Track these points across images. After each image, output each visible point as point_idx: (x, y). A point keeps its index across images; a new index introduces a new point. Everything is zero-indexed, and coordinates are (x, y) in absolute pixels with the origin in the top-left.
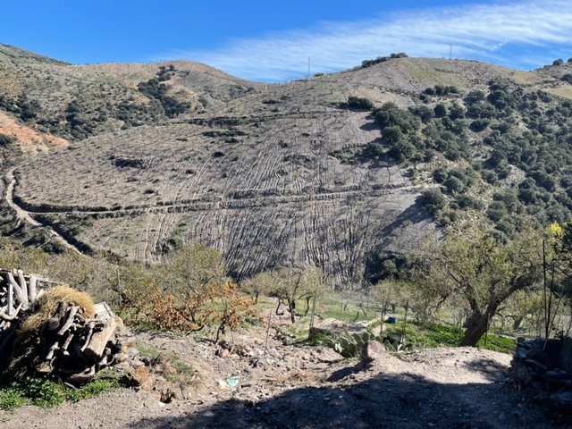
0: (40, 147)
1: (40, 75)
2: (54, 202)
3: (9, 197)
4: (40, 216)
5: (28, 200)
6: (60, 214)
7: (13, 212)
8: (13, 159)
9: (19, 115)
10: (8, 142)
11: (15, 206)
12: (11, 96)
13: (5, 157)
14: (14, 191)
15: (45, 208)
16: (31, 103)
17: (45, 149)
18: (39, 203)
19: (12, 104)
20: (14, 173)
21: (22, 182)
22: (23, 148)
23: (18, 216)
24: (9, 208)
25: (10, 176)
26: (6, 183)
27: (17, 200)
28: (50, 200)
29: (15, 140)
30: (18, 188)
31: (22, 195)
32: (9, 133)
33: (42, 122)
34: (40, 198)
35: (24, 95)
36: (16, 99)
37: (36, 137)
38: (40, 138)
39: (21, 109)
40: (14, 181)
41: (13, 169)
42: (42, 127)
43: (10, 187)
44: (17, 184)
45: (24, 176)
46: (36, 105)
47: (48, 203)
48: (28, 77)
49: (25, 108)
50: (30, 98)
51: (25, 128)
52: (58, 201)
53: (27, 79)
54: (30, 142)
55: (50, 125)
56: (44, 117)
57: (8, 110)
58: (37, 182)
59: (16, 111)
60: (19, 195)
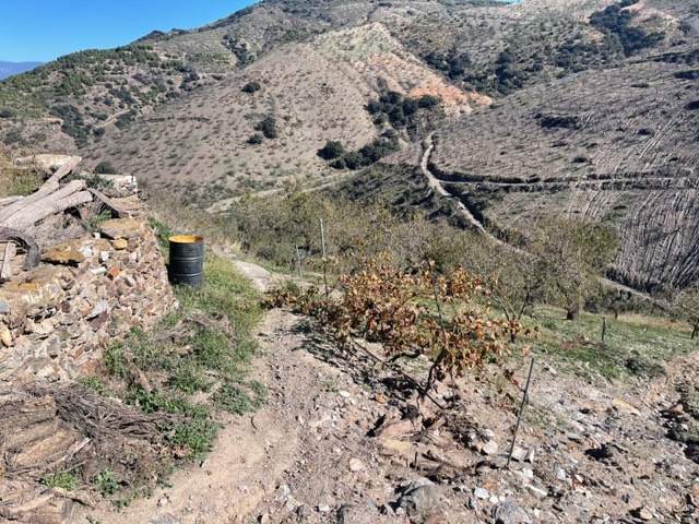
0: (464, 108)
1: (474, 23)
2: (466, 170)
3: (424, 165)
4: (450, 185)
5: (441, 168)
6: (470, 184)
7: (426, 180)
8: (436, 123)
9: (447, 72)
10: (433, 104)
11: (428, 174)
12: (441, 51)
13: (429, 121)
14: (430, 156)
15: (456, 177)
16: (461, 57)
17: (468, 110)
18: (451, 171)
19: (441, 60)
20: (432, 138)
21: (438, 147)
22: (446, 110)
23: (429, 185)
24: (423, 175)
25: (428, 140)
26: (424, 148)
27: (431, 167)
28: (462, 168)
29: (440, 101)
30: (434, 153)
31: (436, 161)
32: (435, 94)
33: (469, 79)
34: (453, 165)
35: (455, 48)
36: (445, 55)
37: (461, 96)
38: (464, 98)
39: (449, 66)
40: (431, 147)
41: (433, 133)
42: (468, 84)
43: (427, 153)
44: (434, 149)
45: (441, 141)
46: (465, 59)
47: (460, 171)
48: (461, 26)
49: (453, 63)
50: (461, 51)
51: (451, 87)
52: (471, 169)
53: (460, 29)
54: (454, 103)
55: (476, 82)
56: (473, 73)
57: (437, 68)
58: (453, 147)
59: (445, 68)
60: (433, 162)
